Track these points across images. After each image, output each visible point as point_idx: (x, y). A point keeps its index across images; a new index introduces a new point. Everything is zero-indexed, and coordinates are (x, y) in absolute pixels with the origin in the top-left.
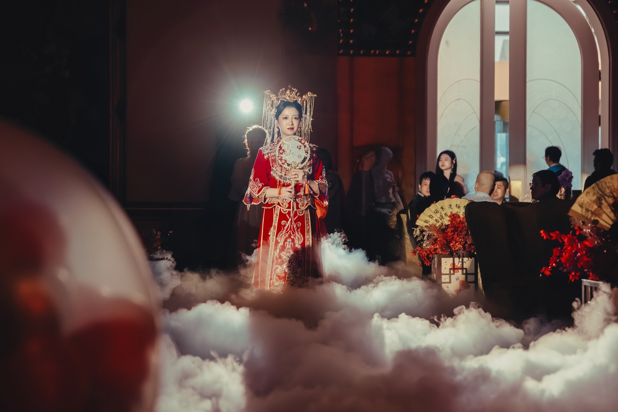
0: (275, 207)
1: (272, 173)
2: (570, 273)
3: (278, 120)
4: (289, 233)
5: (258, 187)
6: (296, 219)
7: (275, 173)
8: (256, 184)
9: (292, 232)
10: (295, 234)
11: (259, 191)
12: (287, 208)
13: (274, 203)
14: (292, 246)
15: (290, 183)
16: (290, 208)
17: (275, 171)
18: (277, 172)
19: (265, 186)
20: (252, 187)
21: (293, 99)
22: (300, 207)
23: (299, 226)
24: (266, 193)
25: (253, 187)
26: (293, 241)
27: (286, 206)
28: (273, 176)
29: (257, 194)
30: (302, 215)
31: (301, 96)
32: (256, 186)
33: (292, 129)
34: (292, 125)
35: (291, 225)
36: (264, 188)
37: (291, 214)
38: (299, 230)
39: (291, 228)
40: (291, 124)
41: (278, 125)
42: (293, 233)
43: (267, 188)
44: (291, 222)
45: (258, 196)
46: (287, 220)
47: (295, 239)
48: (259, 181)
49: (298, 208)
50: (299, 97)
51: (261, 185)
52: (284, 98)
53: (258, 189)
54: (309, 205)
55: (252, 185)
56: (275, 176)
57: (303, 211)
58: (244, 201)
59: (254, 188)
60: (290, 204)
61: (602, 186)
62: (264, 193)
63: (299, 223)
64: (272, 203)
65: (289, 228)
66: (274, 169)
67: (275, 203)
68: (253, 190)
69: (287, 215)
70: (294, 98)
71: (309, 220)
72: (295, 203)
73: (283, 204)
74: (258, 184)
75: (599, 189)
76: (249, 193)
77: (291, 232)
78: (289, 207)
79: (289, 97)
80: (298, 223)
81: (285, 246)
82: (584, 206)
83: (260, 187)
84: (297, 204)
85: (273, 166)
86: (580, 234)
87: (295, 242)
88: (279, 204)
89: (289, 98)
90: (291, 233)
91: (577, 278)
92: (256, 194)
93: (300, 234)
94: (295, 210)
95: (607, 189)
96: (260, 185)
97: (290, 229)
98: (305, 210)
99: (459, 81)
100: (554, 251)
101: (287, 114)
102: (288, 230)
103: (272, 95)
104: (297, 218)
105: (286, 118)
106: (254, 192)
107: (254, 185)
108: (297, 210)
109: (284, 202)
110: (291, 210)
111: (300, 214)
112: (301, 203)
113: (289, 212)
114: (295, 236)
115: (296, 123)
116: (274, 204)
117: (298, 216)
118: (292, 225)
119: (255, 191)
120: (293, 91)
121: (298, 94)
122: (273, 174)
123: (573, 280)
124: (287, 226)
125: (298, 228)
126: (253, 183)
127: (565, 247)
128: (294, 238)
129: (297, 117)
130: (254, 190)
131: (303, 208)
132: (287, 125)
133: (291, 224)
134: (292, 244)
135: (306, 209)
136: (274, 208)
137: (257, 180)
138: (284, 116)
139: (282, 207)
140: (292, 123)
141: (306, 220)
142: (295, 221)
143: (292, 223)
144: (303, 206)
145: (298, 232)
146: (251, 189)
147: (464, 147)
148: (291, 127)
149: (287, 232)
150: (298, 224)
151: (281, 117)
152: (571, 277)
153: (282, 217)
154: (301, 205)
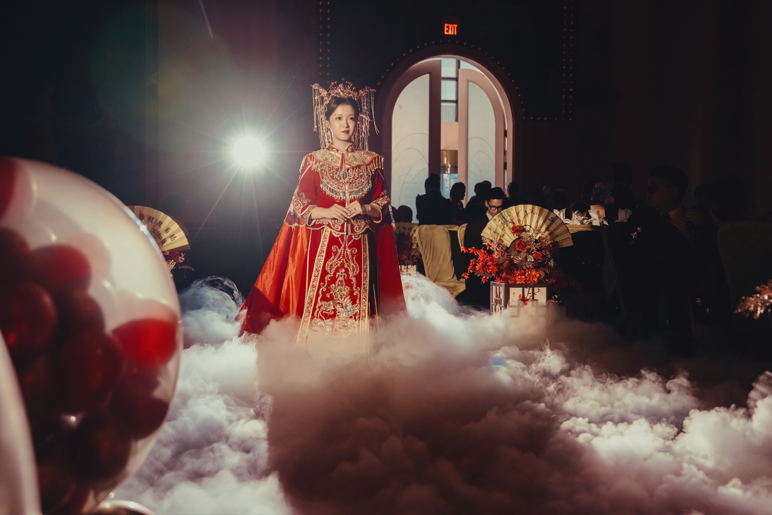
0: (323, 228)
1: (321, 186)
2: (482, 277)
3: (330, 121)
4: (341, 261)
5: (302, 205)
6: (351, 244)
7: (325, 187)
8: (300, 200)
9: (346, 260)
10: (350, 263)
11: (303, 210)
12: (339, 231)
13: (323, 223)
14: (346, 277)
15: (345, 199)
16: (344, 232)
17: (325, 184)
18: (328, 185)
19: (311, 204)
20: (295, 204)
21: (347, 95)
22: (355, 231)
23: (354, 253)
24: (311, 212)
25: (297, 203)
26: (347, 271)
27: (338, 229)
28: (323, 190)
29: (301, 213)
30: (358, 239)
31: (357, 91)
32: (300, 203)
33: (348, 132)
34: (347, 127)
35: (344, 252)
36: (310, 206)
37: (345, 238)
38: (354, 258)
39: (344, 255)
40: (346, 125)
41: (329, 126)
42: (347, 262)
43: (314, 207)
44: (345, 248)
45: (302, 216)
46: (340, 246)
47: (349, 270)
48: (305, 197)
49: (353, 231)
50: (355, 92)
51: (307, 202)
52: (336, 94)
53: (302, 207)
54: (367, 228)
55: (296, 201)
56: (325, 190)
57: (359, 235)
58: (286, 221)
59: (298, 205)
60: (343, 226)
61: (505, 215)
62: (310, 212)
63: (355, 250)
64: (321, 223)
65: (342, 255)
66: (324, 181)
67: (325, 224)
68: (296, 207)
69: (340, 239)
70: (349, 93)
71: (366, 245)
72: (349, 225)
73: (334, 226)
74: (303, 201)
75: (503, 217)
76: (292, 211)
77: (344, 260)
78: (342, 230)
79: (343, 91)
80: (354, 248)
81: (336, 277)
82: (492, 229)
83: (304, 204)
84: (352, 226)
85: (323, 178)
86: (489, 249)
87: (349, 273)
88: (329, 225)
89: (343, 93)
90: (345, 262)
91: (487, 281)
92: (299, 212)
93: (356, 263)
94: (350, 233)
95: (508, 217)
96: (305, 202)
97: (344, 257)
98: (361, 234)
99: (410, 135)
100: (471, 261)
101: (340, 113)
102: (341, 257)
103: (321, 90)
104: (352, 242)
105: (340, 118)
106: (296, 209)
107: (298, 202)
108: (352, 234)
109: (336, 223)
110: (345, 234)
111: (356, 238)
112: (358, 225)
113: (342, 236)
114: (349, 266)
115: (352, 124)
116: (323, 225)
117: (353, 241)
118: (346, 252)
119: (299, 210)
120: (348, 84)
121: (354, 88)
122: (323, 188)
123: (484, 282)
124: (339, 253)
125: (353, 255)
126: (297, 199)
127: (478, 259)
128: (348, 268)
129: (353, 116)
130: (298, 208)
131: (360, 232)
132: (340, 126)
133: (344, 250)
134: (346, 276)
135: (364, 233)
136: (322, 230)
137: (302, 195)
138: (337, 116)
139: (334, 229)
140: (348, 124)
141: (363, 245)
142: (350, 247)
143: (346, 250)
144: (360, 228)
145: (353, 260)
146: (294, 206)
147: (415, 183)
148: (346, 129)
149: (340, 261)
150: (353, 250)
151: (332, 117)
152: (483, 280)
153: (333, 241)
154: (356, 228)
